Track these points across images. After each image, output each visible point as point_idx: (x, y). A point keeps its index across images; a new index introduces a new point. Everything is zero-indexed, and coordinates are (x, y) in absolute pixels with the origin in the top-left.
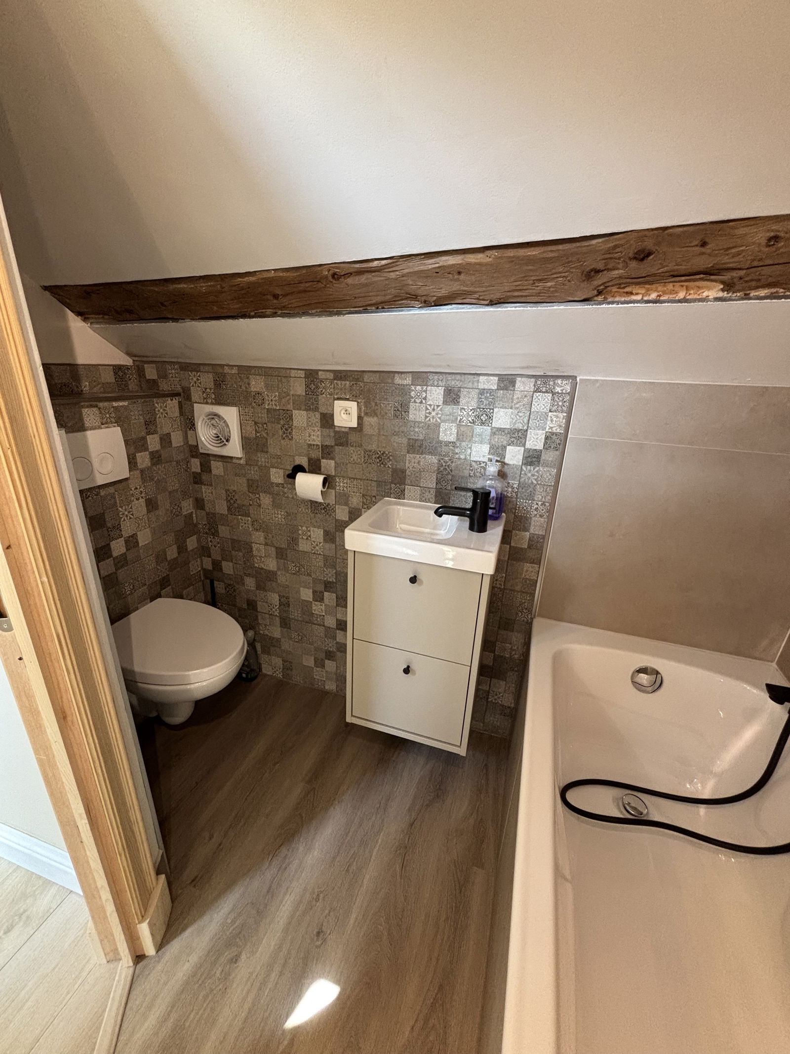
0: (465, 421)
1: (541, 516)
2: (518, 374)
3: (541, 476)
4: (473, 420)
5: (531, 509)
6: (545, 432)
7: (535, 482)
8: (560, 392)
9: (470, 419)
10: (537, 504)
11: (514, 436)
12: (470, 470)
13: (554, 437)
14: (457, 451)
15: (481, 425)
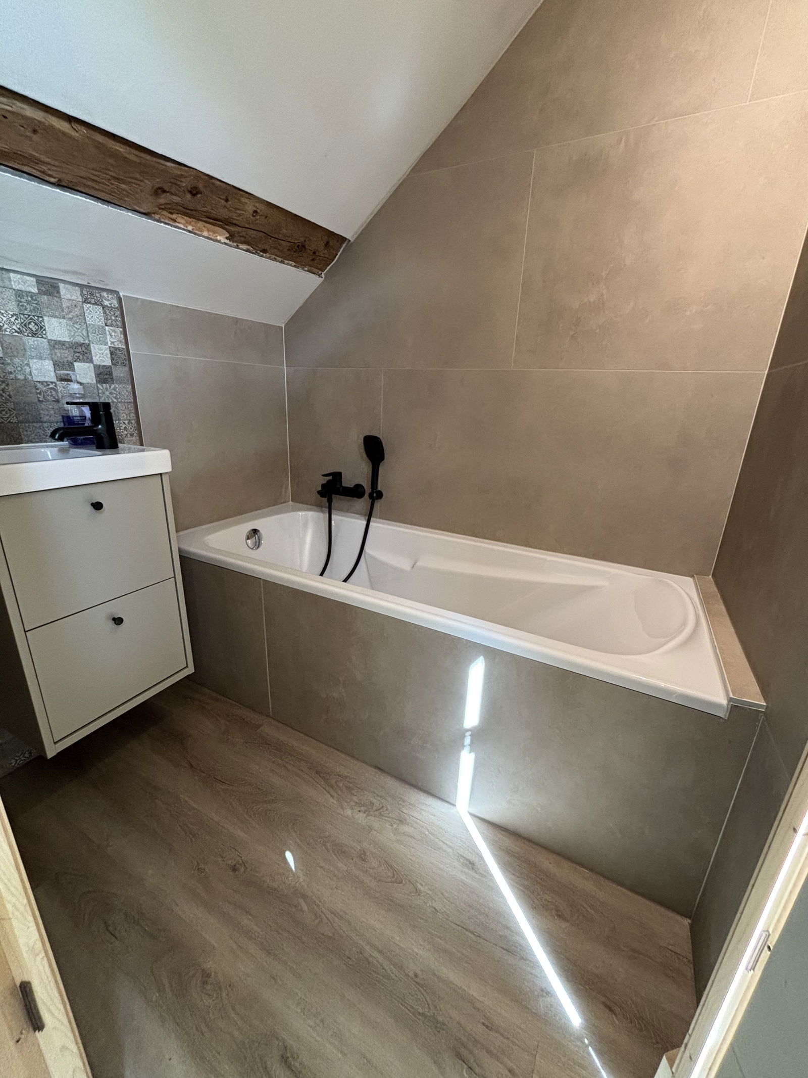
0: (8, 330)
1: (132, 435)
2: (61, 280)
3: (119, 393)
4: (19, 329)
5: (120, 429)
6: (107, 347)
7: (115, 401)
8: (109, 306)
9: (14, 327)
10: (124, 423)
11: (78, 351)
12: (37, 393)
13: (118, 352)
14: (9, 368)
15: (33, 336)
